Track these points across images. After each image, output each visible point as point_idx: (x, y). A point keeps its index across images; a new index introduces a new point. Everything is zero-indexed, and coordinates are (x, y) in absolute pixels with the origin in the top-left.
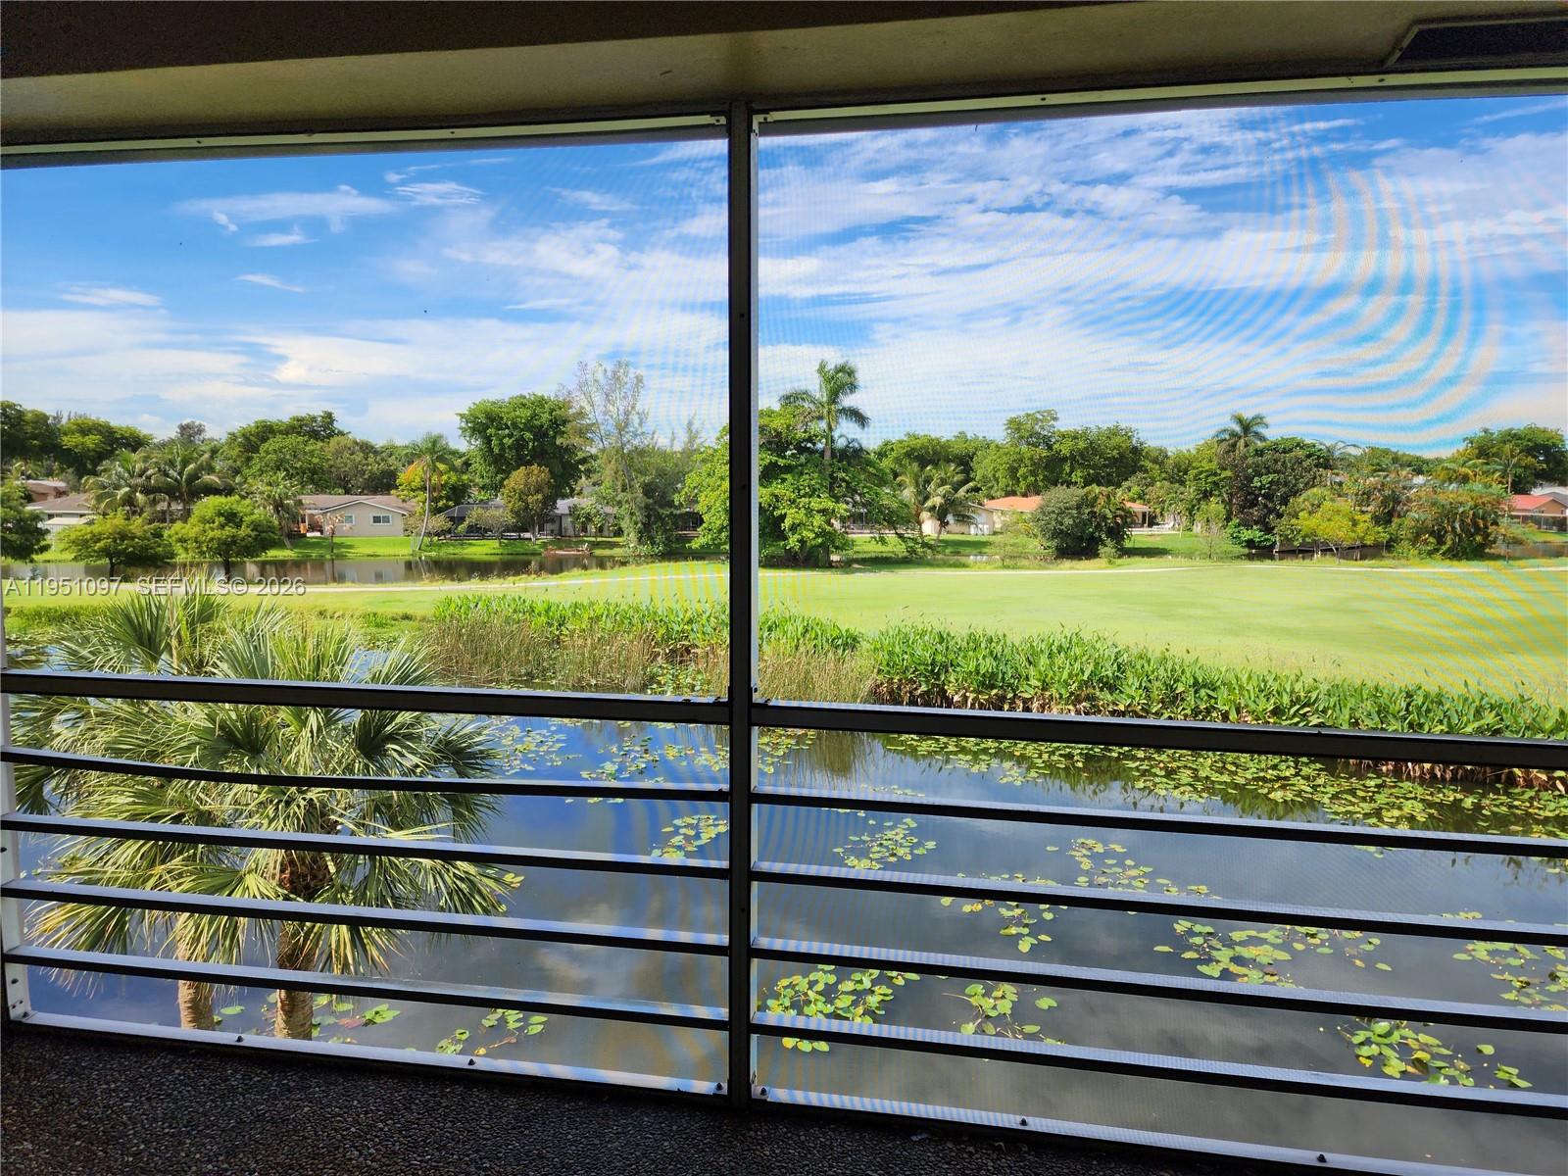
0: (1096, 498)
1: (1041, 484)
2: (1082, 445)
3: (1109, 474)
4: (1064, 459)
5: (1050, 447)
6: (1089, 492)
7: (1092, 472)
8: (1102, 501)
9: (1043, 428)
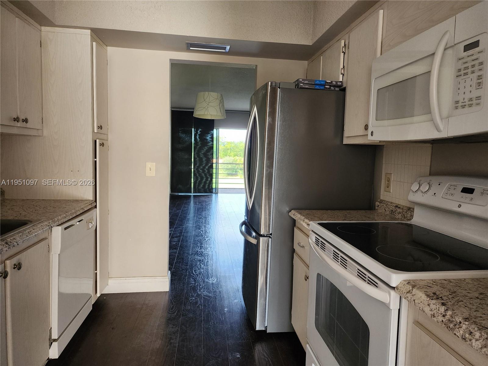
0: (237, 160)
1: (222, 156)
2: (233, 145)
3: (240, 154)
4: (228, 149)
5: (224, 146)
6: (235, 158)
7: (236, 153)
8: (238, 160)
9: (222, 140)
